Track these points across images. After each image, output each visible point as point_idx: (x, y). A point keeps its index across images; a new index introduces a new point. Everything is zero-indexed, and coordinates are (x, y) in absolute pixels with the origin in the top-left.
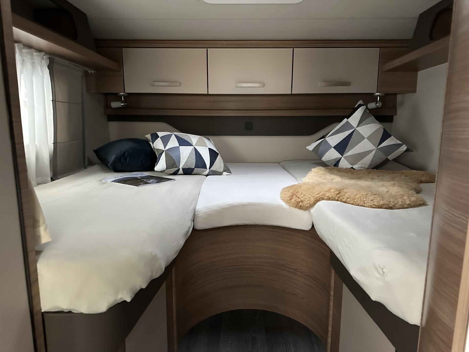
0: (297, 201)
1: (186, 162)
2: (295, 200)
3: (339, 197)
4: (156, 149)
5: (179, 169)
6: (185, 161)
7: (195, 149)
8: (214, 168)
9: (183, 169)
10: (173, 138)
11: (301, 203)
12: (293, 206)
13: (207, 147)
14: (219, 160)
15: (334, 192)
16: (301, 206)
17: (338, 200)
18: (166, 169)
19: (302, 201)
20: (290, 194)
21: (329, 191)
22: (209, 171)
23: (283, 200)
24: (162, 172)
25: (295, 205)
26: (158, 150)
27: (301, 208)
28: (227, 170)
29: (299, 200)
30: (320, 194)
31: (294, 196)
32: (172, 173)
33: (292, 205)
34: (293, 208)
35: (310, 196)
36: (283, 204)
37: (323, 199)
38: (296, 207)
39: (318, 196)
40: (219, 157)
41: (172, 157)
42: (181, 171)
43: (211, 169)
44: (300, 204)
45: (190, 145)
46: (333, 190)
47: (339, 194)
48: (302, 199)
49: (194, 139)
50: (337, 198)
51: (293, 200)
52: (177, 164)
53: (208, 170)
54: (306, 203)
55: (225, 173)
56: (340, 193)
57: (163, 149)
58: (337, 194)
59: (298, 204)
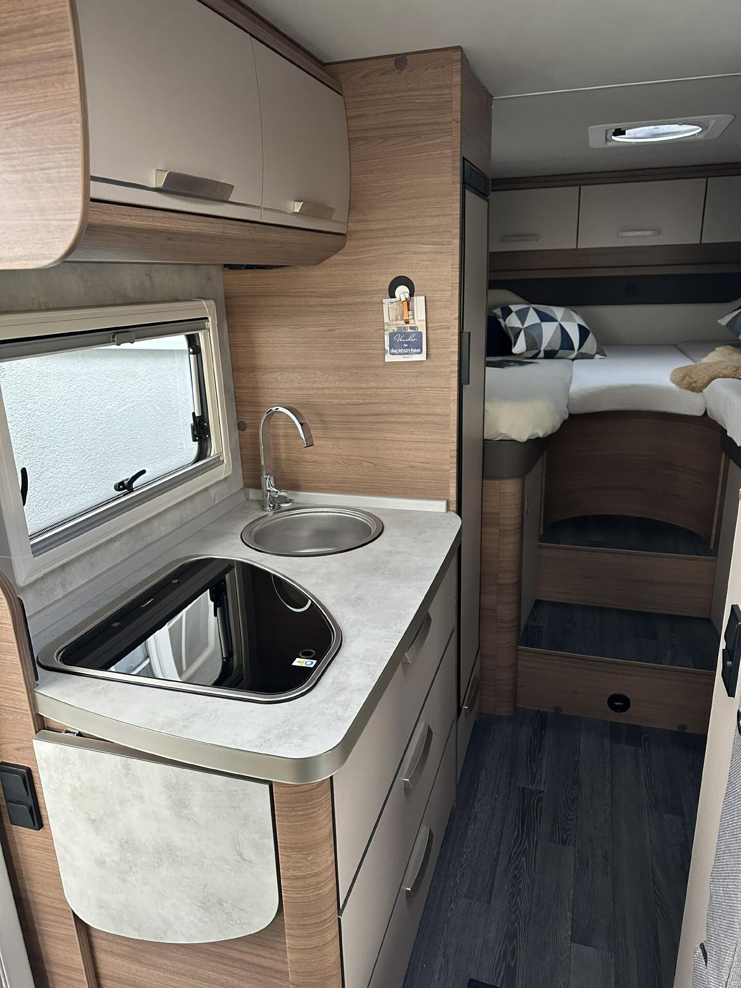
0: (690, 381)
1: (549, 343)
2: (688, 381)
3: (735, 374)
4: (510, 327)
5: (540, 351)
6: (548, 341)
7: (561, 326)
8: (583, 350)
9: (545, 352)
10: (531, 313)
11: (694, 384)
12: (684, 388)
13: (575, 322)
14: (591, 341)
15: (731, 369)
16: (693, 387)
17: (734, 378)
18: (526, 351)
19: (695, 382)
20: (682, 375)
21: (726, 368)
22: (578, 353)
23: (673, 381)
24: (521, 354)
25: (686, 387)
26: (512, 328)
27: (693, 390)
28: (601, 352)
29: (692, 381)
30: (716, 372)
31: (687, 377)
32: (531, 356)
33: (683, 386)
34: (684, 390)
35: (704, 375)
36: (673, 386)
37: (719, 377)
38: (688, 389)
39: (713, 374)
40: (591, 336)
41: (532, 336)
42: (542, 354)
43: (580, 351)
44: (692, 385)
45: (554, 320)
46: (730, 368)
47: (736, 370)
48: (696, 380)
49: (558, 312)
50: (733, 375)
51: (685, 381)
52: (538, 345)
53: (576, 352)
54: (699, 384)
55: (598, 356)
56: (738, 369)
57: (521, 327)
58: (734, 371)
59: (691, 385)
